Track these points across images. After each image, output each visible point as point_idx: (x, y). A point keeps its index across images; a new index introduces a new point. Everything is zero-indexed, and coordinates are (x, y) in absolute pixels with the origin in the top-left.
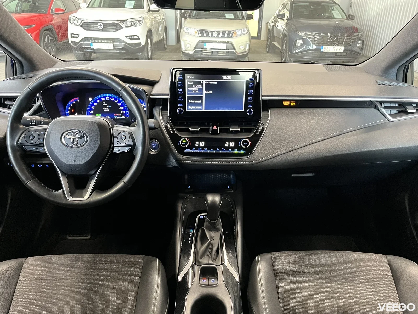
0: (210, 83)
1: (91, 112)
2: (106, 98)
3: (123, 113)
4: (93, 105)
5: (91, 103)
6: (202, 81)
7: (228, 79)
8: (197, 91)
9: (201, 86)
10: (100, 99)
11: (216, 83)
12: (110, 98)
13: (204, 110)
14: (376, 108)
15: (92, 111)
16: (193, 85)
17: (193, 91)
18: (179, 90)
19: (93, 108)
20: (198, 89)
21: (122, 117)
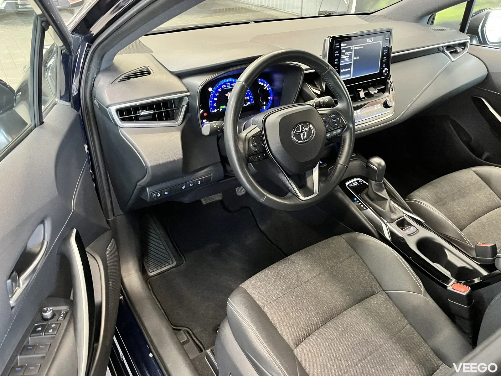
0: (358, 48)
1: (214, 106)
2: (227, 84)
3: (247, 99)
4: (214, 96)
5: (212, 95)
6: (352, 47)
7: (371, 41)
8: (348, 59)
9: (351, 52)
10: (220, 87)
11: (361, 47)
12: (231, 84)
13: (352, 78)
14: (443, 52)
15: (215, 103)
16: (346, 53)
17: (345, 59)
18: (335, 60)
19: (215, 99)
20: (348, 56)
21: (247, 104)
